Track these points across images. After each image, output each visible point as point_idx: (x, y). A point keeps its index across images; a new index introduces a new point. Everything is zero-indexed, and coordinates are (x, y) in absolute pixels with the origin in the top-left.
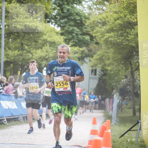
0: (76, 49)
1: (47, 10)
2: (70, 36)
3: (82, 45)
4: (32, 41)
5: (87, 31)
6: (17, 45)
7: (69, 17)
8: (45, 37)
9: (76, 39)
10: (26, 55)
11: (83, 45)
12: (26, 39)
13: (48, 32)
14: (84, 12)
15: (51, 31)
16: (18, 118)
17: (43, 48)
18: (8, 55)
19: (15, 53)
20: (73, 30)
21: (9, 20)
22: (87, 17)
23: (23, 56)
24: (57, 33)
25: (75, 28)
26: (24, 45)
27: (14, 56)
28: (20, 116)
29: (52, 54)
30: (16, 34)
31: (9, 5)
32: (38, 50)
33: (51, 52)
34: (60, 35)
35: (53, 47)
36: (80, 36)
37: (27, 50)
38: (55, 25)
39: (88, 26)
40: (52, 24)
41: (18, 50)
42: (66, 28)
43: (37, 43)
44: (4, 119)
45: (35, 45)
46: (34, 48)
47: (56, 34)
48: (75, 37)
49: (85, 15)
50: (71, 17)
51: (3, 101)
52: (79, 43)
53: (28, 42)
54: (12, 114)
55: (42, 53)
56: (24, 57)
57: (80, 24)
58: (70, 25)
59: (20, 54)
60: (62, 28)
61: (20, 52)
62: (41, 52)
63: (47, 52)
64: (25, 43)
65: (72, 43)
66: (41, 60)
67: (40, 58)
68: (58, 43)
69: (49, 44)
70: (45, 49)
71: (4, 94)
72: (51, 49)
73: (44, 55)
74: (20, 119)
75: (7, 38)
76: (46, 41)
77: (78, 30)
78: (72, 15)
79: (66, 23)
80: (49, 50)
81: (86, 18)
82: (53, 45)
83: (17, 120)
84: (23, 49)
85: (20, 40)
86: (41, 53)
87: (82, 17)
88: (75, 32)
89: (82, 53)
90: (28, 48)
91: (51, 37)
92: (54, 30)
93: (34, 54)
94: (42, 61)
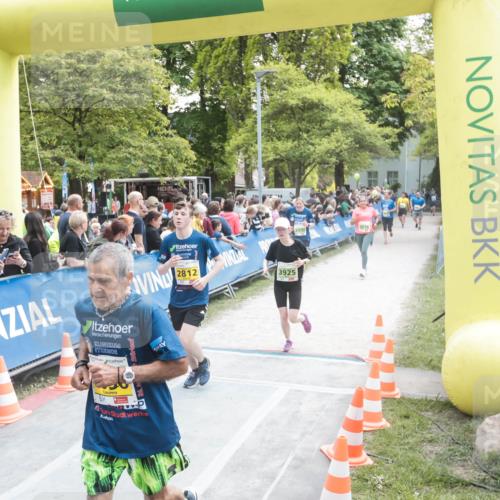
17: (332, 134)
46: (318, 135)
58: (382, 78)
62: (329, 143)
63: (338, 142)
66: (329, 155)
69: (341, 128)
70: (336, 136)
72: (345, 135)
79: (376, 74)
87: (404, 63)
90: (307, 137)
91: (345, 114)
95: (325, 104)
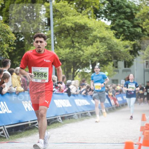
0: (127, 43)
1: (96, 5)
2: (121, 30)
3: (134, 38)
4: (82, 38)
5: (138, 23)
6: (67, 43)
7: (119, 11)
8: (95, 33)
9: (127, 32)
10: (77, 52)
11: (135, 37)
12: (76, 37)
13: (98, 28)
14: (135, 4)
15: (101, 27)
16: (72, 115)
17: (94, 44)
18: (60, 53)
19: (66, 52)
20: (124, 23)
21: (58, 19)
22: (137, 9)
24: (107, 28)
25: (126, 21)
26: (74, 43)
28: (74, 114)
29: (103, 50)
30: (66, 32)
31: (58, 3)
32: (89, 47)
33: (102, 47)
34: (110, 30)
35: (104, 42)
36: (131, 29)
37: (78, 48)
38: (105, 20)
39: (138, 18)
40: (102, 19)
41: (69, 48)
42: (117, 22)
43: (87, 40)
44: (59, 118)
45: (85, 42)
46: (85, 45)
47: (105, 29)
48: (127, 30)
49: (136, 6)
50: (121, 10)
51: (56, 100)
52: (130, 37)
53: (79, 39)
54: (66, 112)
55: (93, 49)
56: (75, 54)
57: (131, 17)
58: (120, 19)
59: (71, 52)
61: (72, 50)
62: (92, 49)
63: (97, 48)
64: (76, 40)
65: (122, 37)
66: (92, 56)
67: (91, 54)
68: (108, 38)
69: (100, 40)
70: (96, 45)
71: (57, 93)
72: (101, 44)
73: (95, 52)
74: (75, 117)
76: (96, 37)
77: (129, 23)
78: (121, 8)
79: (116, 16)
80: (100, 46)
81: (137, 10)
82: (103, 40)
83: (72, 118)
84: (74, 47)
85: (71, 38)
86: (92, 50)
87: (133, 9)
88: (126, 25)
89: (133, 46)
90: (79, 45)
91: (101, 32)
92: (103, 25)
93: (85, 51)
94: (94, 57)
95: (88, 26)
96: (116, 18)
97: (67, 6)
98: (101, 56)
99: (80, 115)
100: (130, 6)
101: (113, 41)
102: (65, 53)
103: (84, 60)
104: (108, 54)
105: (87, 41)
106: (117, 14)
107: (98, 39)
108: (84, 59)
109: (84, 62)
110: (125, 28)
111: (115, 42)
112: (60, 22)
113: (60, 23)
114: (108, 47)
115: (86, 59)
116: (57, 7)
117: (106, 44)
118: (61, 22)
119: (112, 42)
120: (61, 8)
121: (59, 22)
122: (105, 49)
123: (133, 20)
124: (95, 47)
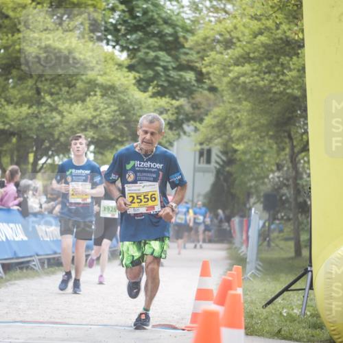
0: (163, 102)
2: (150, 73)
3: (177, 94)
4: (61, 84)
5: (188, 61)
6: (25, 93)
7: (148, 29)
8: (91, 75)
9: (163, 79)
10: (46, 116)
11: (180, 92)
12: (46, 80)
14: (183, 18)
15: (105, 61)
16: (28, 262)
17: (88, 99)
18: (6, 116)
19: (21, 112)
20: (157, 58)
21: (7, 35)
22: (189, 28)
23: (41, 118)
24: (120, 65)
25: (161, 54)
26: (42, 94)
27: (19, 118)
28: (33, 258)
29: (108, 115)
32: (75, 105)
33: (106, 108)
34: (127, 70)
35: (111, 98)
36: (172, 73)
37: (50, 106)
38: (114, 47)
39: (191, 49)
40: (108, 44)
41: (28, 105)
42: (140, 54)
43: (73, 88)
45: (68, 92)
46: (67, 100)
47: (116, 67)
48: (162, 74)
49: (185, 23)
50: (152, 27)
52: (171, 89)
53: (53, 85)
54: (15, 253)
55: (85, 111)
56: (43, 121)
57: (173, 45)
58: (149, 47)
59: (33, 114)
60: (133, 53)
61: (34, 109)
62: (83, 110)
63: (96, 110)
64: (46, 88)
65: (154, 88)
66: (83, 127)
67: (80, 123)
68: (122, 89)
69: (101, 92)
70: (93, 102)
72: (105, 102)
73: (90, 117)
74: (35, 265)
75: (4, 77)
76: (92, 85)
77: (169, 59)
78: (153, 24)
79: (140, 41)
80: (102, 106)
81: (188, 31)
82: (109, 93)
83: (27, 268)
84: (40, 103)
85: (34, 82)
86: (83, 112)
87: (178, 28)
88: (162, 63)
89: (177, 111)
90: (52, 100)
91: (105, 73)
92: (112, 58)
93: (65, 114)
94: (85, 130)
96: (140, 45)
97: (29, 6)
98: (103, 127)
99: (46, 262)
100: (174, 21)
101: (133, 95)
102: (19, 115)
103: (63, 134)
104: (118, 125)
105: (71, 91)
106: (143, 36)
107: (97, 89)
108: (63, 132)
109: (62, 139)
110: (159, 69)
111: (136, 99)
112: (10, 42)
113: (10, 46)
114: (119, 110)
115: (66, 133)
116: (5, 8)
117: (117, 102)
118: (14, 43)
119: (131, 97)
120: (14, 9)
121: (7, 43)
122: (113, 114)
123: (177, 53)
124: (91, 106)
